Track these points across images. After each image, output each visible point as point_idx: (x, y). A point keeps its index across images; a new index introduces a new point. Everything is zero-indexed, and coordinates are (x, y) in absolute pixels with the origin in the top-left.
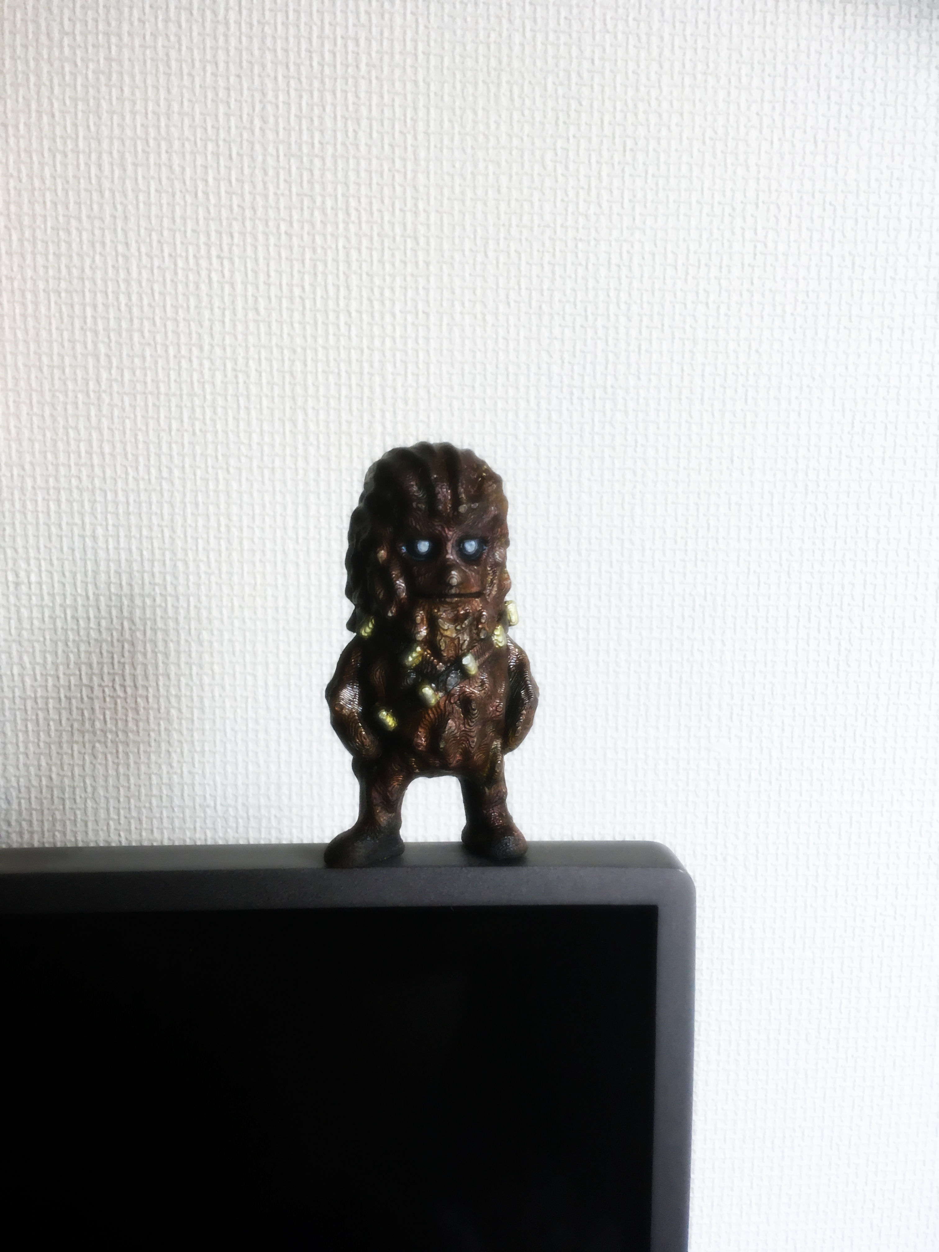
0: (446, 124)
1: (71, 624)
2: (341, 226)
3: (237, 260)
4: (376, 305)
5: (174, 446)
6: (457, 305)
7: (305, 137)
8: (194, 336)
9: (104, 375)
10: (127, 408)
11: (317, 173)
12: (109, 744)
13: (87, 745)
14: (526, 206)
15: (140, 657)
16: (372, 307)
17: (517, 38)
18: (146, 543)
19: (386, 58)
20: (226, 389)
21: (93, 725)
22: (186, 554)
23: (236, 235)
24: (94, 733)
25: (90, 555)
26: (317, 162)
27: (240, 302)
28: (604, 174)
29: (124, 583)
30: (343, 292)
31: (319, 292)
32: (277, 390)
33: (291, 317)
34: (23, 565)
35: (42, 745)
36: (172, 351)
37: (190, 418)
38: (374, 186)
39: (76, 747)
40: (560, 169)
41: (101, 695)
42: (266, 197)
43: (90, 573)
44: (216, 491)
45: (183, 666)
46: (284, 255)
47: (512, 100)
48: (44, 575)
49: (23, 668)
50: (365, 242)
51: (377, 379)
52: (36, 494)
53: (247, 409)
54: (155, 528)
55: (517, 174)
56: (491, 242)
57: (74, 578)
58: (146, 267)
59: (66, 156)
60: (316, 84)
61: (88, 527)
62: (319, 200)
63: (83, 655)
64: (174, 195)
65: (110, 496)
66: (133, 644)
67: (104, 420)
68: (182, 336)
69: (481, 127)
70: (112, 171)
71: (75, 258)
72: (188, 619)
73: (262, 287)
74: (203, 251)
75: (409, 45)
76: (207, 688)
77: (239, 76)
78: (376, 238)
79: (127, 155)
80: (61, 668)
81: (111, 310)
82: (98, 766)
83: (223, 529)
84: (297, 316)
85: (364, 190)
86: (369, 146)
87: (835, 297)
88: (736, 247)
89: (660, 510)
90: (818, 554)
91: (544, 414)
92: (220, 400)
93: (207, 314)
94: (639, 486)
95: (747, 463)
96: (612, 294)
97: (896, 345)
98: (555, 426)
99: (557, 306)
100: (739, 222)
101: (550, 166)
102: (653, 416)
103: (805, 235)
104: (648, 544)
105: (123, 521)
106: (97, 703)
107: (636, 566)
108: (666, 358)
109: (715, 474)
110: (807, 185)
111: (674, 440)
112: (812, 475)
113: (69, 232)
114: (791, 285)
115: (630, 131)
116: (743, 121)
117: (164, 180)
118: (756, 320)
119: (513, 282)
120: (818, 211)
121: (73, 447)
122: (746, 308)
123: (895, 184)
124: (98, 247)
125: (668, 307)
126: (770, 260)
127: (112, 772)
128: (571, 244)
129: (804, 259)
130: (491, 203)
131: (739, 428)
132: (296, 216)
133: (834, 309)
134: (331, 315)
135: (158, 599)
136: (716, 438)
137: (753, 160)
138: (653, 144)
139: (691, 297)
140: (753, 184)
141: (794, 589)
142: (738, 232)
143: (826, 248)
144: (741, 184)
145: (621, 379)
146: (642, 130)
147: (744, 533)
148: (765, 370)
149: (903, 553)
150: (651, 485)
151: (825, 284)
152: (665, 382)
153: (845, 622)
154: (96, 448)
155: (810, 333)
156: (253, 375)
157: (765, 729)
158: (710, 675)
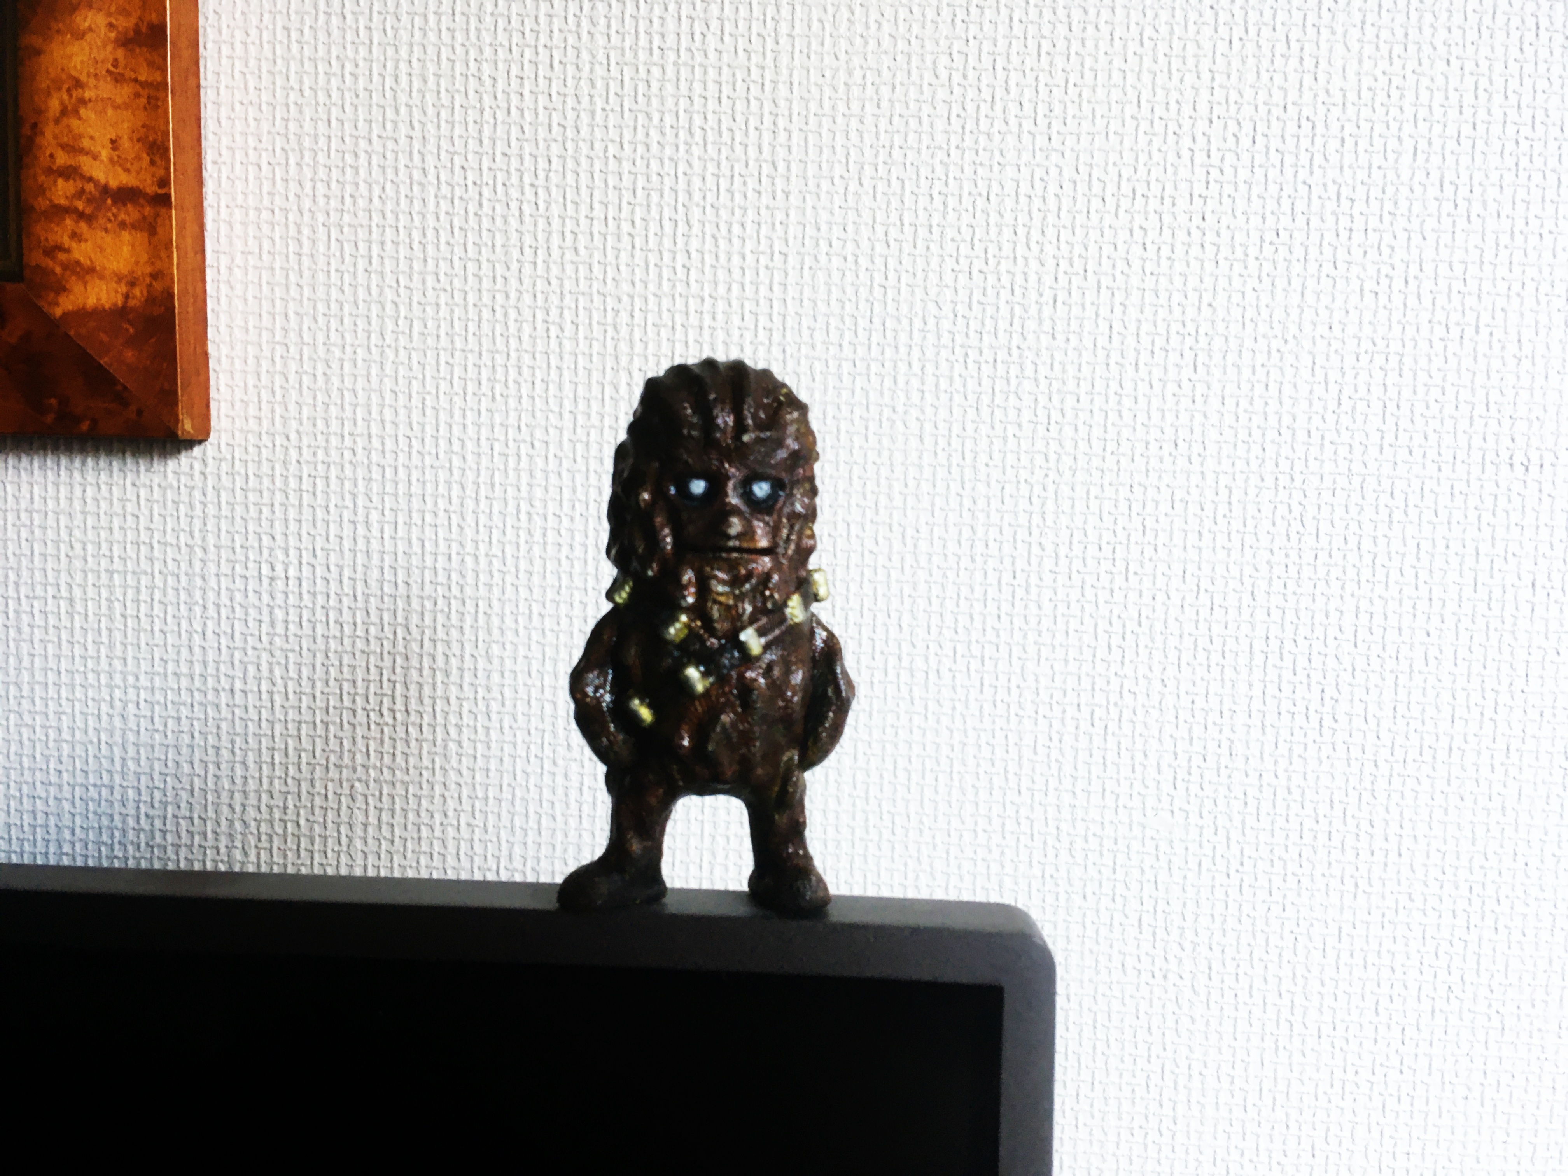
0: (816, 25)
1: (334, 630)
2: (682, 148)
3: (554, 190)
4: (722, 243)
5: (468, 413)
6: (824, 246)
7: (643, 40)
8: (499, 280)
9: (390, 325)
10: (415, 366)
11: (655, 85)
12: (372, 784)
13: (345, 784)
14: (913, 123)
15: (414, 674)
16: (717, 246)
18: (429, 532)
20: (534, 345)
21: (353, 759)
22: (477, 548)
23: (555, 161)
24: (354, 769)
25: (361, 545)
26: (656, 71)
27: (556, 240)
28: (1012, 83)
29: (400, 582)
30: (682, 228)
31: (653, 227)
32: (596, 346)
33: (617, 257)
34: (281, 556)
35: (289, 781)
36: (471, 298)
37: (489, 379)
38: (724, 100)
39: (330, 786)
40: (957, 78)
41: (365, 720)
42: (593, 113)
43: (359, 568)
44: (517, 470)
45: (466, 687)
46: (611, 183)
48: (305, 568)
49: (273, 684)
50: (711, 168)
52: (301, 470)
53: (559, 369)
54: (441, 514)
55: (902, 84)
56: (866, 167)
57: (341, 574)
58: (445, 197)
59: (357, 66)
61: (361, 511)
62: (656, 117)
63: (345, 669)
64: (482, 111)
65: (388, 475)
66: (407, 658)
67: (386, 380)
68: (485, 279)
69: (859, 28)
70: (411, 84)
71: (362, 186)
72: (475, 628)
73: (583, 221)
74: (514, 179)
76: (494, 716)
78: (724, 162)
79: (429, 64)
80: (319, 685)
81: (401, 248)
82: (356, 811)
83: (523, 517)
84: (624, 257)
85: (712, 105)
86: (719, 52)
87: (1315, 237)
88: (1184, 173)
89: (1080, 506)
90: (1293, 570)
91: (930, 380)
92: (527, 359)
93: (516, 254)
94: (1052, 475)
95: (1197, 448)
96: (1021, 231)
97: (1397, 299)
98: (943, 397)
99: (950, 248)
100: (1187, 142)
101: (944, 74)
102: (1071, 385)
103: (1275, 158)
104: (1063, 551)
105: (403, 505)
106: (359, 732)
107: (1048, 578)
108: (1090, 311)
109: (1154, 463)
110: (1277, 96)
111: (1099, 417)
112: (1284, 465)
113: (356, 155)
114: (1255, 221)
115: (1046, 30)
116: (1193, 16)
117: (471, 93)
118: (1209, 266)
119: (894, 217)
120: (1291, 127)
121: (348, 412)
122: (1195, 251)
123: (1395, 94)
124: (390, 172)
125: (1093, 248)
126: (1228, 189)
127: (373, 820)
128: (968, 170)
129: (1273, 189)
130: (869, 120)
131: (1185, 402)
132: (627, 136)
133: (1313, 253)
134: (667, 256)
135: (440, 601)
136: (1156, 416)
137: (1205, 64)
138: (1075, 46)
139: (1123, 235)
140: (1205, 95)
141: (1260, 615)
142: (1186, 154)
143: (1303, 174)
144: (1189, 94)
145: (1031, 337)
146: (1062, 29)
147: (1192, 539)
148: (1220, 327)
149: (1409, 573)
150: (1068, 474)
151: (1301, 220)
152: (1088, 342)
153: (1331, 662)
154: (375, 415)
155: (1281, 283)
156: (569, 327)
157: (1221, 802)
158: (1145, 724)
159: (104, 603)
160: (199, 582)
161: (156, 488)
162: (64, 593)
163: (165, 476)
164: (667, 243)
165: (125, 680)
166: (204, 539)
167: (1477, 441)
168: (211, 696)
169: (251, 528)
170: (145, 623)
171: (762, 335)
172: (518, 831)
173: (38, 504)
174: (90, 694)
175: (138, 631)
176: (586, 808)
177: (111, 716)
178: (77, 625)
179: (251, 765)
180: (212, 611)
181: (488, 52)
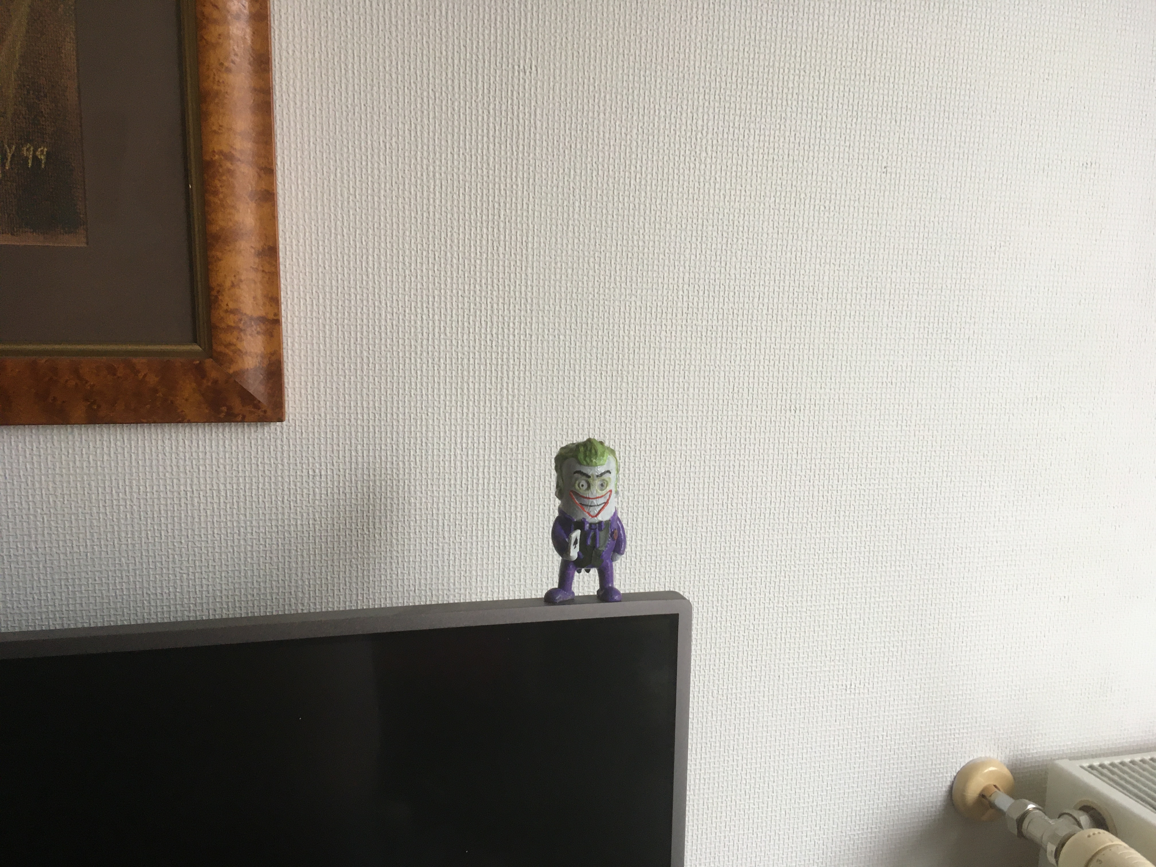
0: (542, 244)
1: (342, 496)
2: (489, 292)
3: (436, 309)
4: (506, 331)
5: (400, 402)
6: (546, 332)
7: (473, 249)
8: (413, 347)
9: (365, 367)
10: (377, 383)
11: (478, 267)
12: (359, 560)
13: (347, 561)
14: (580, 283)
15: (378, 512)
16: (503, 332)
17: (577, 204)
18: (383, 453)
19: (514, 212)
20: (428, 373)
21: (351, 550)
22: (404, 459)
23: (436, 297)
24: (352, 554)
25: (354, 460)
26: (478, 262)
27: (437, 330)
28: (618, 269)
29: (371, 474)
30: (489, 324)
31: (477, 324)
32: (454, 373)
33: (463, 337)
34: (317, 465)
35: (323, 561)
36: (401, 354)
37: (409, 388)
38: (506, 274)
39: (341, 562)
40: (597, 266)
41: (356, 533)
42: (452, 279)
43: (353, 469)
44: (421, 425)
45: (400, 516)
46: (460, 306)
47: (574, 233)
48: (329, 470)
49: (315, 520)
50: (501, 300)
51: (505, 367)
52: (326, 429)
53: (439, 383)
54: (389, 445)
55: (576, 268)
56: (563, 300)
57: (345, 472)
58: (389, 313)
59: (349, 257)
60: (479, 224)
61: (353, 445)
62: (478, 280)
63: (347, 513)
64: (405, 277)
65: (365, 430)
66: (374, 506)
67: (364, 390)
68: (407, 347)
69: (559, 246)
70: (374, 265)
71: (353, 309)
72: (404, 492)
73: (448, 322)
74: (419, 305)
75: (525, 206)
76: (412, 528)
77: (440, 219)
78: (506, 298)
79: (382, 257)
80: (335, 520)
82: (353, 572)
83: (424, 444)
84: (465, 337)
85: (501, 275)
86: (504, 254)
87: (725, 328)
88: (680, 304)
89: (644, 431)
90: (718, 451)
91: (588, 384)
92: (425, 379)
93: (420, 336)
94: (634, 419)
95: (685, 407)
96: (621, 326)
97: (753, 351)
98: (593, 390)
99: (595, 332)
100: (681, 293)
101: (592, 265)
102: (640, 385)
103: (711, 299)
104: (638, 448)
105: (372, 442)
106: (353, 538)
107: (632, 458)
108: (647, 356)
109: (670, 413)
110: (712, 276)
111: (650, 397)
112: (715, 413)
113: (350, 295)
114: (705, 323)
115: (630, 249)
116: (683, 245)
117: (400, 269)
118: (689, 339)
119: (573, 320)
120: (717, 288)
121: (347, 404)
122: (684, 333)
123: (752, 275)
124: (365, 303)
125: (648, 333)
126: (695, 310)
127: (360, 574)
128: (602, 302)
129: (711, 311)
130: (563, 282)
131: (681, 390)
132: (467, 287)
133: (725, 334)
134: (483, 336)
135: (389, 481)
136: (671, 395)
137: (687, 263)
138: (641, 255)
139: (658, 327)
140: (687, 275)
141: (707, 469)
142: (680, 297)
143: (721, 306)
144: (681, 275)
145: (625, 367)
146: (636, 249)
147: (684, 441)
148: (693, 363)
149: (757, 450)
150: (639, 418)
151: (720, 322)
152: (646, 368)
153: (731, 485)
154: (359, 404)
155: (714, 345)
156: (442, 366)
157: (693, 539)
158: (667, 512)
159: (235, 491)
160: (280, 479)
161: (259, 440)
162: (215, 487)
163: (264, 434)
164: (483, 331)
165: (245, 523)
166: (282, 460)
167: (779, 402)
168: (286, 528)
169: (304, 455)
170: (255, 499)
171: (522, 367)
172: (423, 574)
173: (201, 448)
174: (229, 531)
175: (251, 503)
176: (451, 562)
177: (239, 540)
178: (222, 501)
179: (305, 555)
180: (287, 492)
181: (407, 252)
